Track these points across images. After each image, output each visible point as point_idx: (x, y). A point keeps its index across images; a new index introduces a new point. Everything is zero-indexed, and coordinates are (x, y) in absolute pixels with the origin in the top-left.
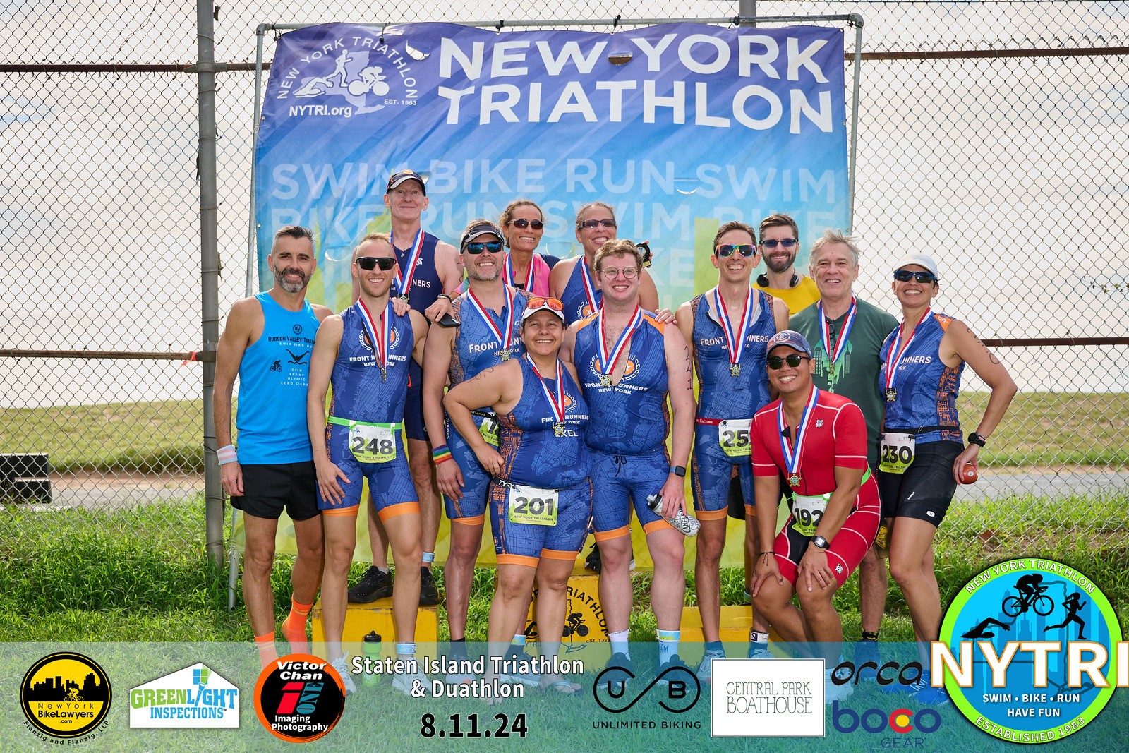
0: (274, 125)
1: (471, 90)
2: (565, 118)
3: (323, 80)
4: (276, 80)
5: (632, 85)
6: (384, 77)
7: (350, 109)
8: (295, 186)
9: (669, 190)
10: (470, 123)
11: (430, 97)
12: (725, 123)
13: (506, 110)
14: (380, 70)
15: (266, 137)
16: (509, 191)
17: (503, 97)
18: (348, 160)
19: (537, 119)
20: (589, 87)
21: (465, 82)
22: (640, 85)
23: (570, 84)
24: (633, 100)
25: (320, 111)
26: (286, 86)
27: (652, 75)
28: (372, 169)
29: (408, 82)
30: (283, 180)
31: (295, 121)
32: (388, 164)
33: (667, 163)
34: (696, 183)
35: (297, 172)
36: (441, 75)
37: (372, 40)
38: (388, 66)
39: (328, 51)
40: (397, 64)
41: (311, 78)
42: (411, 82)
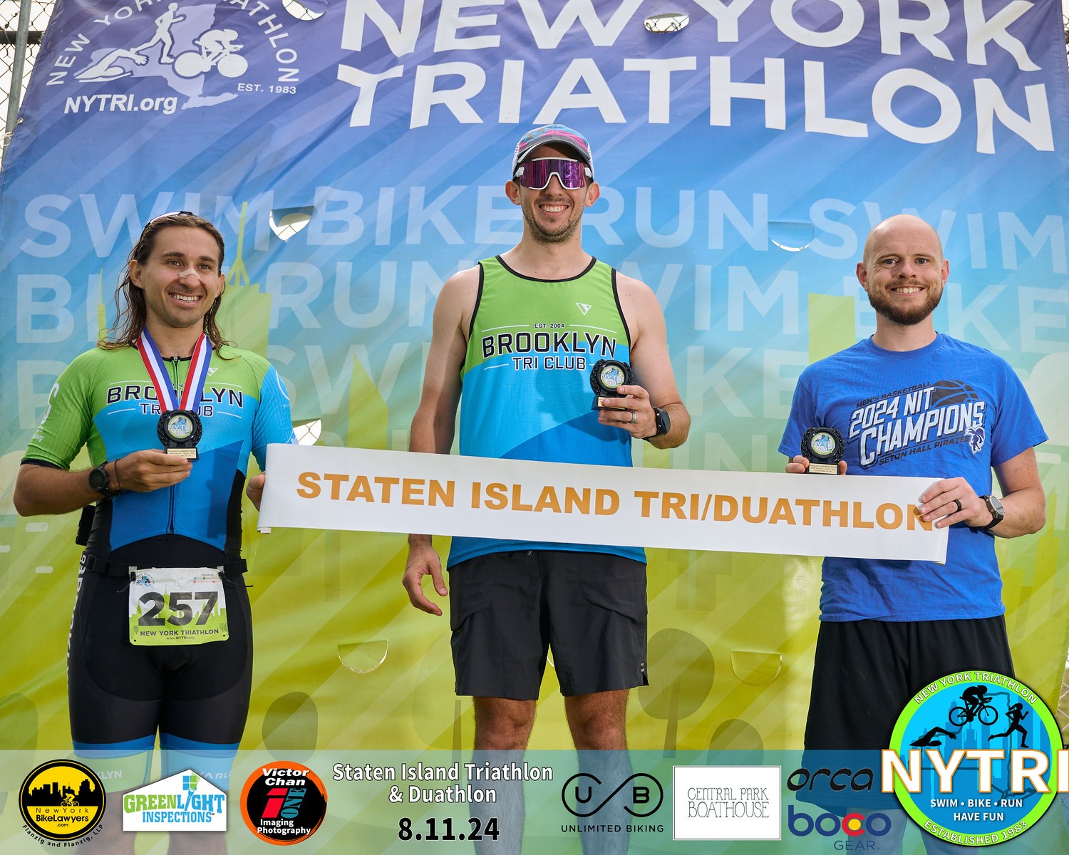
0: (36, 129)
1: (397, 72)
2: (566, 117)
3: (131, 53)
4: (49, 56)
5: (689, 63)
6: (240, 47)
7: (175, 100)
9: (761, 246)
10: (392, 124)
11: (322, 82)
12: (859, 130)
14: (231, 35)
16: (461, 242)
17: (455, 82)
19: (515, 118)
21: (386, 59)
22: (703, 65)
23: (576, 62)
25: (120, 104)
26: (63, 65)
27: (724, 49)
28: (207, 204)
29: (283, 56)
30: (41, 224)
31: (73, 121)
32: (238, 196)
33: (755, 195)
34: (810, 231)
35: (69, 208)
36: (344, 46)
38: (248, 30)
39: (144, 5)
40: (265, 27)
41: (111, 50)
42: (288, 55)
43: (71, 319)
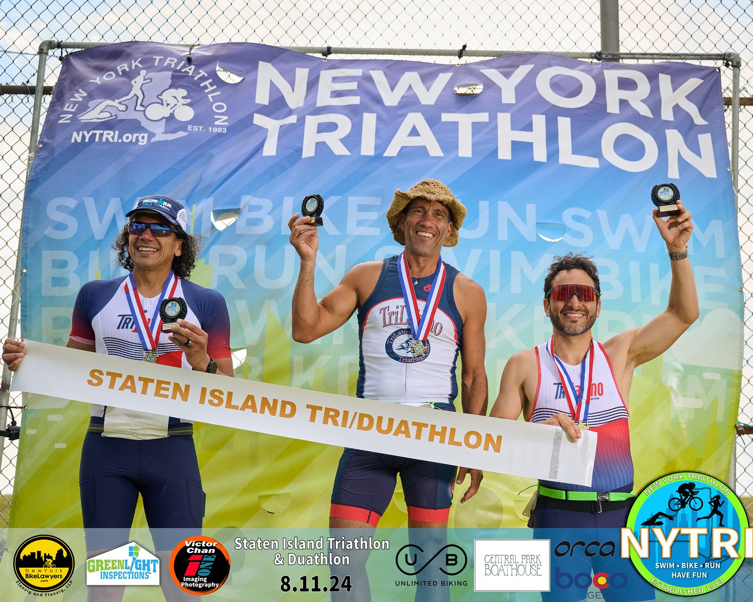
0: (52, 153)
1: (293, 119)
2: (405, 152)
3: (116, 103)
4: (59, 103)
5: (484, 117)
6: (189, 101)
8: (72, 224)
9: (531, 238)
10: (290, 154)
12: (593, 163)
13: (335, 143)
14: (184, 92)
15: (42, 166)
17: (332, 127)
19: (371, 153)
22: (493, 118)
24: (486, 134)
25: (109, 137)
26: (70, 110)
27: (506, 108)
29: (217, 107)
30: (57, 216)
31: (78, 148)
32: (190, 200)
33: (528, 205)
34: (563, 229)
35: (77, 207)
36: (257, 101)
37: (176, 60)
38: (194, 89)
39: (124, 71)
40: (206, 87)
41: (102, 100)
42: (222, 107)
43: (78, 280)
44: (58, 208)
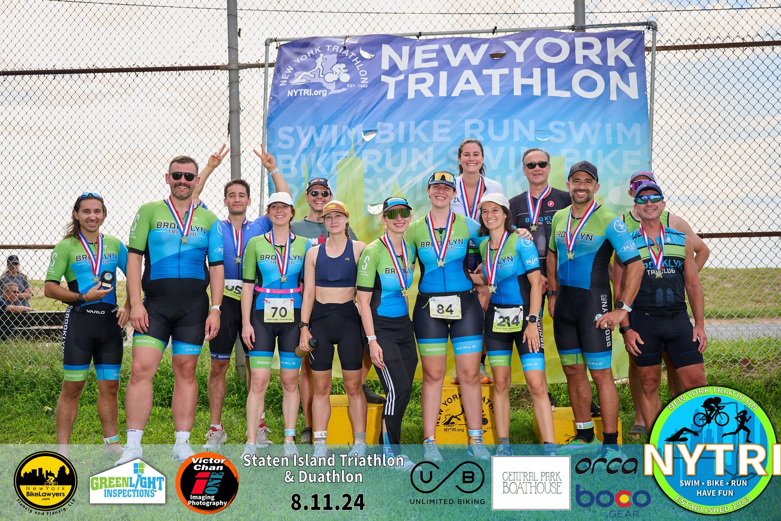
0: (278, 102)
1: (402, 77)
2: (463, 94)
3: (309, 73)
4: (279, 74)
5: (506, 71)
6: (347, 70)
8: (292, 141)
9: (531, 138)
10: (402, 97)
11: (376, 83)
12: (567, 94)
13: (424, 89)
14: (343, 66)
15: (273, 110)
16: (428, 141)
17: (423, 81)
18: (325, 123)
19: (445, 95)
20: (478, 73)
21: (398, 72)
22: (511, 71)
23: (466, 72)
24: (507, 81)
25: (307, 93)
26: (285, 78)
27: (518, 65)
28: (340, 129)
29: (362, 73)
30: (284, 137)
31: (291, 99)
32: (350, 125)
33: (530, 121)
34: (550, 133)
35: (293, 132)
36: (382, 68)
37: (338, 48)
38: (349, 63)
39: (311, 55)
40: (355, 62)
41: (301, 72)
42: (364, 73)
43: (296, 170)
44: (284, 132)
